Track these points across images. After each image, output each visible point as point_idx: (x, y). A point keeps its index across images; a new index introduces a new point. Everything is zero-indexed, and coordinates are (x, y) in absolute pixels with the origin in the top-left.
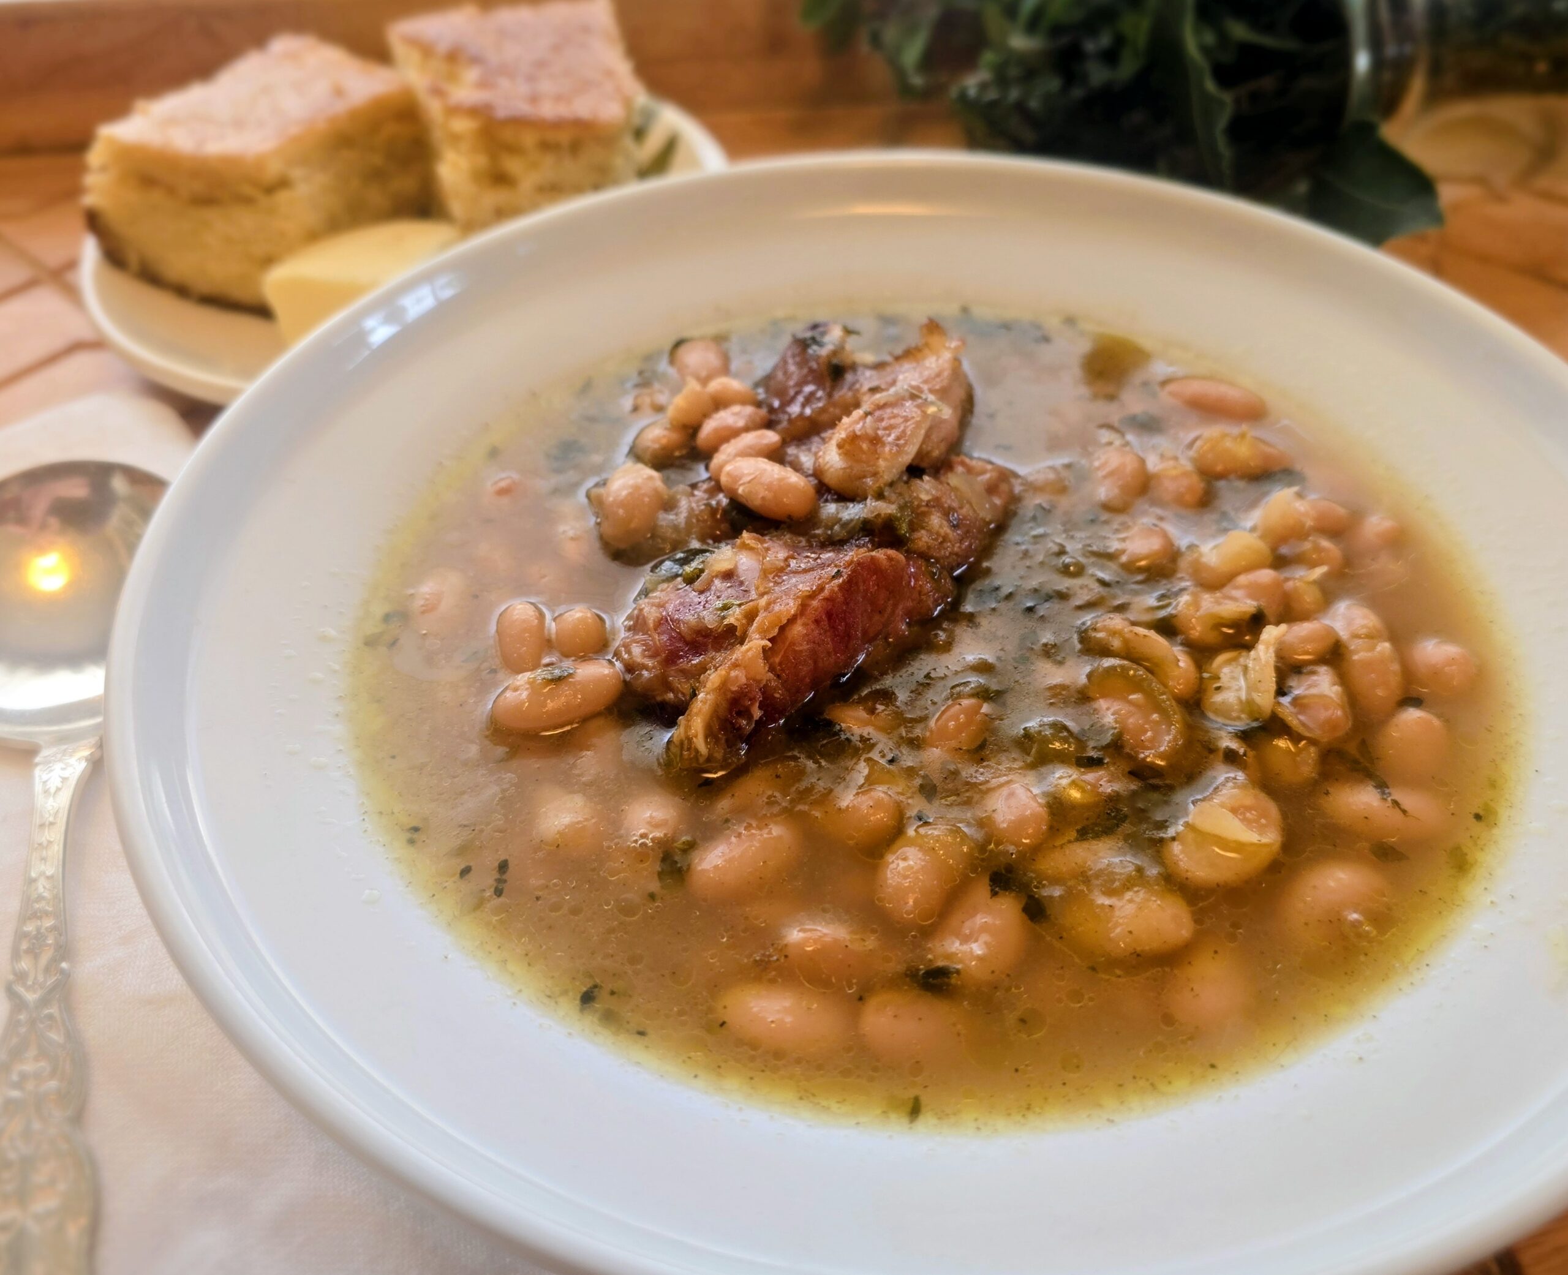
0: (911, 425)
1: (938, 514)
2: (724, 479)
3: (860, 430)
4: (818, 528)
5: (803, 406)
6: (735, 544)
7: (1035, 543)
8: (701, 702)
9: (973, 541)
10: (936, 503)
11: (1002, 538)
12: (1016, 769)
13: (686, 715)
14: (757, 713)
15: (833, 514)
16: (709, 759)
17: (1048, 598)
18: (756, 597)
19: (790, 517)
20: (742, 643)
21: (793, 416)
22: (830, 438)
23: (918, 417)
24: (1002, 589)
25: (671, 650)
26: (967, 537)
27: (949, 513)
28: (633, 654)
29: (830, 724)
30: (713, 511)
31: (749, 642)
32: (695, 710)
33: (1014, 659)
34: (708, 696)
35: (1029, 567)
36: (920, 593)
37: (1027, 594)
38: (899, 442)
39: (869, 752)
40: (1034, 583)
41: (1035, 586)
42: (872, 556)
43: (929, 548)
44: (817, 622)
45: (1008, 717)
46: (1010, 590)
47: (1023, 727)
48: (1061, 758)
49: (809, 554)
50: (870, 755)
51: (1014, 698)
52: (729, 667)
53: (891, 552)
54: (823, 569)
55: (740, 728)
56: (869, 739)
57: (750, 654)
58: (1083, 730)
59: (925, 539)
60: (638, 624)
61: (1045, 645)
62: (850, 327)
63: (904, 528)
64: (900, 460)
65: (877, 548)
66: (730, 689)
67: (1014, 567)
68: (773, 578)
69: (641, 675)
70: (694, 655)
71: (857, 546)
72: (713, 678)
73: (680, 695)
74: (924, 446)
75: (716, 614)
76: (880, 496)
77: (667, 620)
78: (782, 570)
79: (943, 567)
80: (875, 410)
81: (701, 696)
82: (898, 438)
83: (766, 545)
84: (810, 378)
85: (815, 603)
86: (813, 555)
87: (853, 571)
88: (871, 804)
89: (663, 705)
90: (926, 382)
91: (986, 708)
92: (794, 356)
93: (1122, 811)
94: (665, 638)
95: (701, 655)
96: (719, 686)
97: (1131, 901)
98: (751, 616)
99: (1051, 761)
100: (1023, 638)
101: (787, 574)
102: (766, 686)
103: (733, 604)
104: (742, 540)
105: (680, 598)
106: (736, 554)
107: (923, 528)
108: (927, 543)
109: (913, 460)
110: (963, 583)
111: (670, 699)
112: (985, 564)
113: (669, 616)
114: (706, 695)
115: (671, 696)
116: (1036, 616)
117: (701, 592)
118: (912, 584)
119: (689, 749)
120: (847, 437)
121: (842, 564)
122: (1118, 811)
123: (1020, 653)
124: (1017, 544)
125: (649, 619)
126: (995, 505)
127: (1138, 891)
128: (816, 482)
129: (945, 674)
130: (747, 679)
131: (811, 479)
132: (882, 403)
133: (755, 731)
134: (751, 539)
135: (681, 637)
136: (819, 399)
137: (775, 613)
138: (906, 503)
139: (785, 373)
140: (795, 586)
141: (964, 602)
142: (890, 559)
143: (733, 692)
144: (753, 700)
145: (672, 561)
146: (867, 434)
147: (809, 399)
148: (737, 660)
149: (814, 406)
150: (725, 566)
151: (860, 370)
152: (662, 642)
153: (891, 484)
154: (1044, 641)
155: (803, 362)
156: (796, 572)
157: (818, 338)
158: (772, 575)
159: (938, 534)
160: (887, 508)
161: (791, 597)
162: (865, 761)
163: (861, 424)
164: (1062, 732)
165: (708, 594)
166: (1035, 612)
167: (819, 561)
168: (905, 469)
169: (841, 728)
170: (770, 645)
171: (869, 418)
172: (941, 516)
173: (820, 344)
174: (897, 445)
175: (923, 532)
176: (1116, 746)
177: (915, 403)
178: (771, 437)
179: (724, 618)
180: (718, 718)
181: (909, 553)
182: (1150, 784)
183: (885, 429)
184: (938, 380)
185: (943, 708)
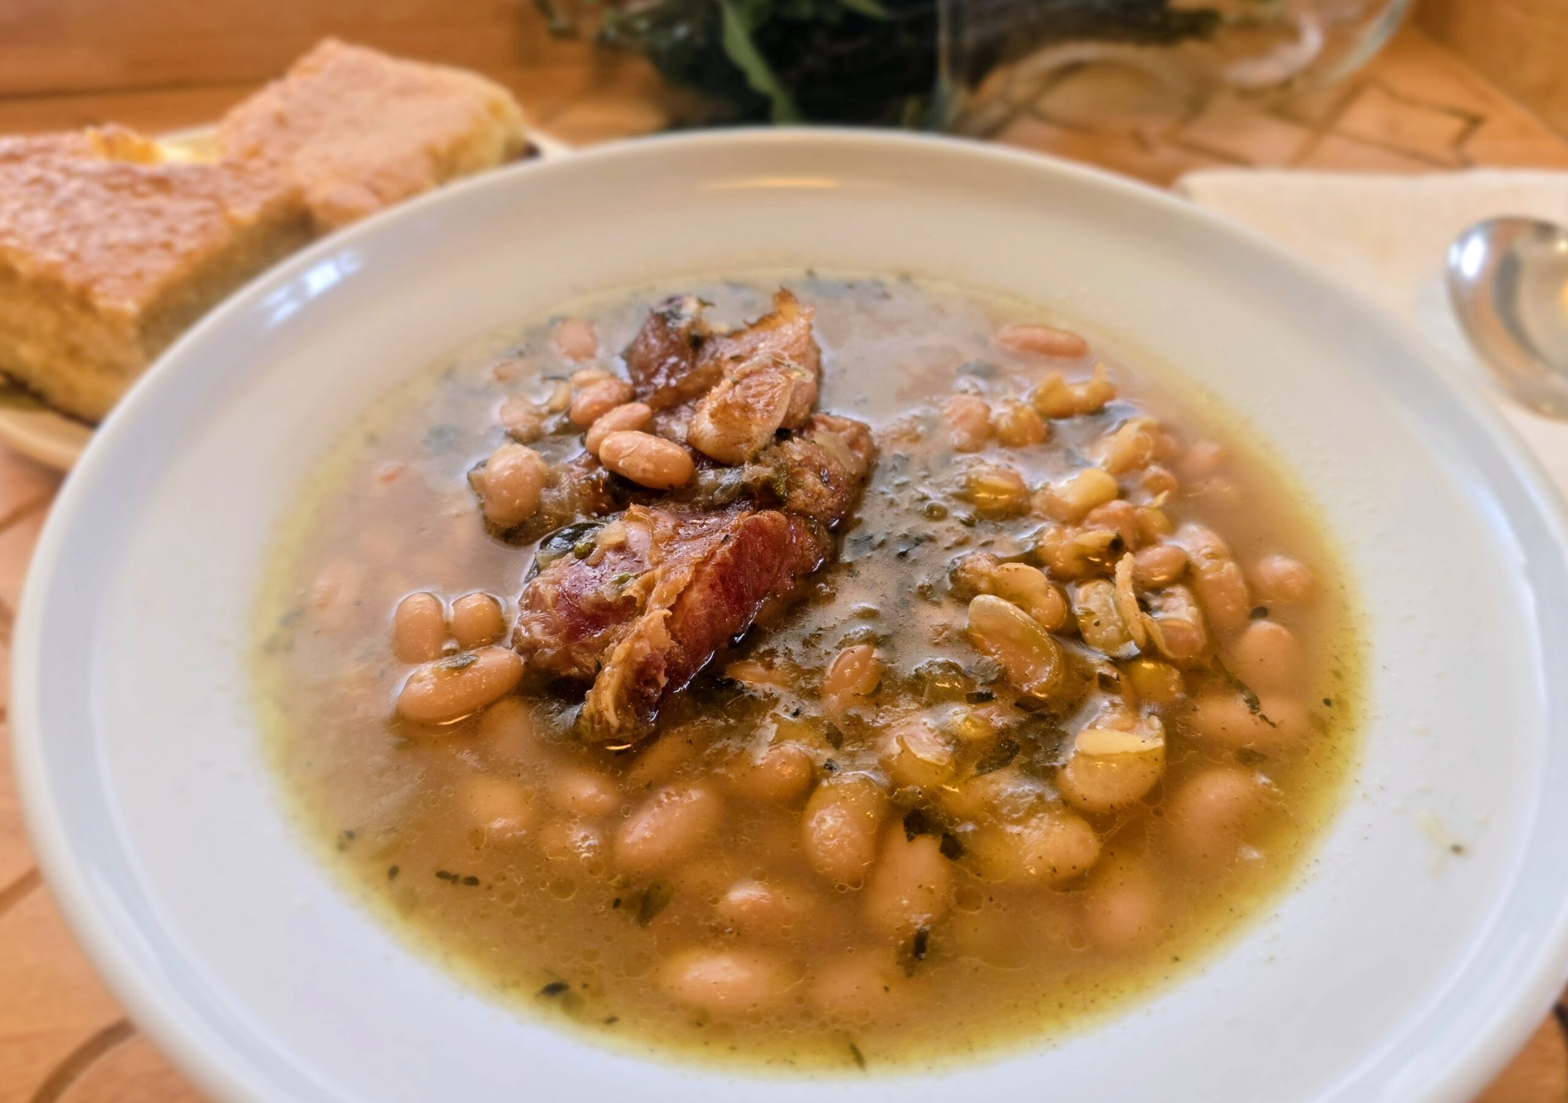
0: (778, 391)
1: (811, 473)
2: (602, 454)
3: (730, 399)
4: (699, 495)
5: (668, 377)
6: (623, 517)
7: (900, 491)
8: (609, 675)
9: (843, 494)
10: (807, 462)
11: (868, 489)
12: (912, 710)
13: (594, 688)
14: (663, 681)
15: (712, 480)
16: (620, 730)
17: (918, 541)
18: (650, 567)
19: (671, 486)
20: (642, 613)
21: (660, 387)
22: (701, 408)
23: (783, 382)
24: (875, 538)
25: (572, 625)
26: (838, 491)
27: (820, 470)
28: (534, 632)
29: (732, 682)
30: (595, 485)
31: (649, 613)
32: (603, 684)
33: (895, 604)
34: (615, 670)
35: (897, 514)
36: (802, 548)
37: (898, 540)
38: (768, 408)
39: (774, 707)
40: (903, 529)
41: (905, 532)
42: (756, 519)
43: (806, 505)
44: (712, 587)
45: (898, 660)
46: (883, 538)
47: (914, 668)
48: (950, 696)
49: (695, 521)
50: (776, 711)
51: (901, 641)
52: (632, 639)
53: (774, 513)
54: (712, 535)
55: (648, 698)
56: (772, 694)
57: (652, 624)
58: (970, 667)
59: (802, 497)
60: (533, 601)
61: (921, 587)
62: (706, 299)
63: (781, 490)
64: (771, 424)
65: (759, 510)
66: (636, 660)
67: (883, 516)
68: (665, 547)
69: (544, 653)
70: (595, 629)
71: (739, 510)
72: (618, 651)
73: (585, 670)
74: (790, 410)
75: (614, 587)
76: (756, 460)
77: (564, 597)
78: (671, 538)
79: (819, 522)
80: (742, 379)
81: (607, 669)
82: (768, 404)
83: (652, 515)
84: (672, 350)
85: (708, 569)
86: (698, 522)
87: (742, 535)
88: (783, 760)
89: (569, 679)
90: (785, 349)
91: (877, 654)
92: (653, 330)
93: (1014, 742)
94: (564, 614)
95: (602, 628)
96: (624, 658)
97: (1037, 828)
98: (649, 587)
99: (943, 701)
100: (902, 585)
101: (677, 542)
102: (669, 653)
103: (630, 577)
104: (630, 512)
105: (575, 573)
106: (624, 526)
107: (799, 487)
108: (804, 501)
109: (781, 424)
110: (837, 533)
111: (575, 673)
112: (857, 516)
113: (565, 592)
114: (613, 668)
115: (575, 670)
116: (909, 561)
117: (595, 566)
118: (794, 541)
119: (600, 722)
120: (719, 406)
121: (729, 529)
122: (1011, 742)
123: (899, 597)
124: (883, 493)
125: (547, 597)
126: (859, 458)
127: (1042, 818)
128: (690, 449)
129: (834, 625)
130: (652, 649)
131: (686, 447)
132: (748, 371)
133: (662, 697)
134: (639, 511)
135: (581, 613)
136: (683, 370)
137: (672, 582)
138: (781, 466)
139: (647, 346)
140: (687, 553)
141: (841, 553)
142: (773, 520)
143: (638, 663)
144: (658, 668)
145: (562, 537)
146: (737, 402)
147: (673, 371)
148: (639, 631)
149: (679, 377)
150: (617, 539)
151: (718, 340)
152: (561, 618)
153: (765, 449)
154: (920, 583)
155: (665, 336)
156: (686, 539)
157: (675, 311)
158: (664, 544)
159: (813, 491)
160: (764, 472)
161: (685, 564)
162: (771, 716)
163: (731, 392)
164: (950, 671)
165: (603, 567)
166: (908, 557)
167: (705, 527)
168: (775, 432)
169: (743, 686)
170: (670, 613)
171: (738, 387)
172: (814, 474)
173: (678, 317)
174: (767, 411)
175: (800, 491)
176: (1003, 681)
177: (779, 370)
178: (640, 409)
179: (622, 590)
180: (626, 688)
181: (789, 514)
182: (1037, 715)
183: (754, 396)
184: (796, 345)
185: (837, 657)
